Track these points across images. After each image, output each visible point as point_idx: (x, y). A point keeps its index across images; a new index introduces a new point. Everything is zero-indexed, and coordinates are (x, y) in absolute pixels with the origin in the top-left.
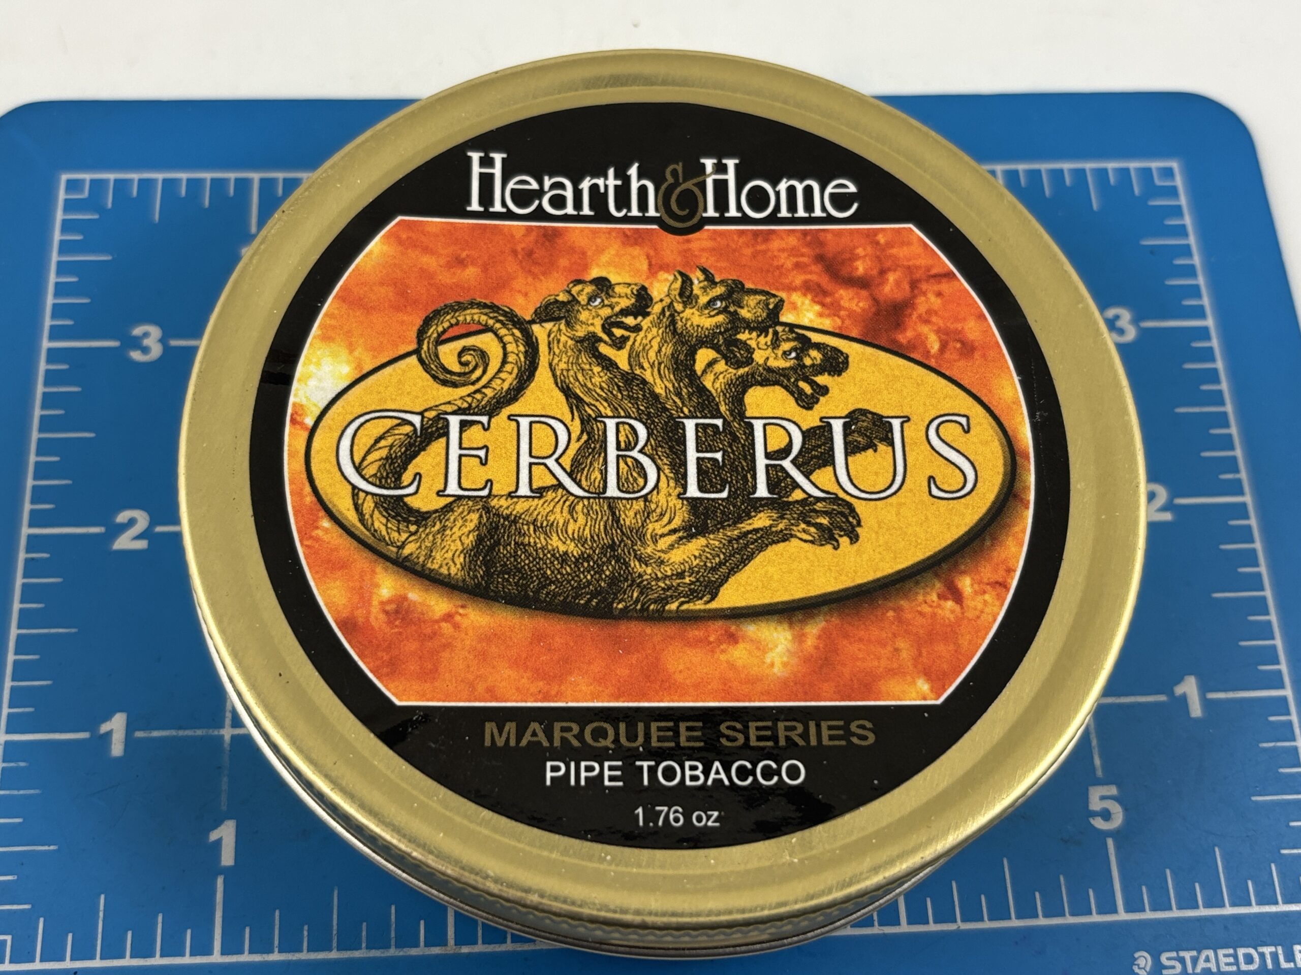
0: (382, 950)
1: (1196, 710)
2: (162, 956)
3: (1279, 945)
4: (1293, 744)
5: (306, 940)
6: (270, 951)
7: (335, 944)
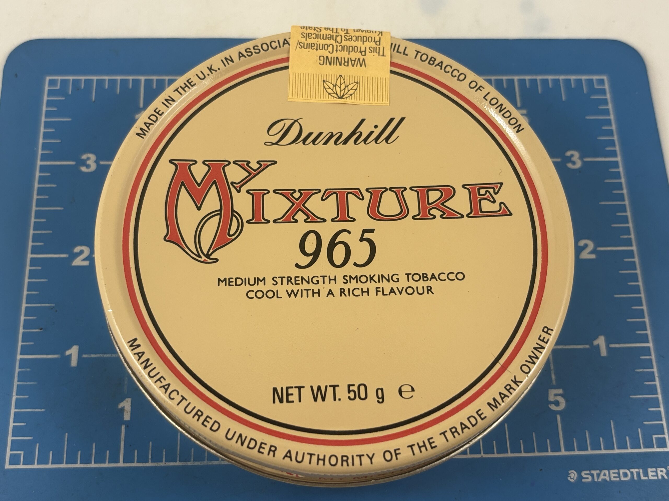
0: (201, 462)
1: (604, 352)
2: (95, 463)
3: (640, 468)
4: (652, 370)
5: (164, 456)
6: (147, 461)
7: (178, 459)
